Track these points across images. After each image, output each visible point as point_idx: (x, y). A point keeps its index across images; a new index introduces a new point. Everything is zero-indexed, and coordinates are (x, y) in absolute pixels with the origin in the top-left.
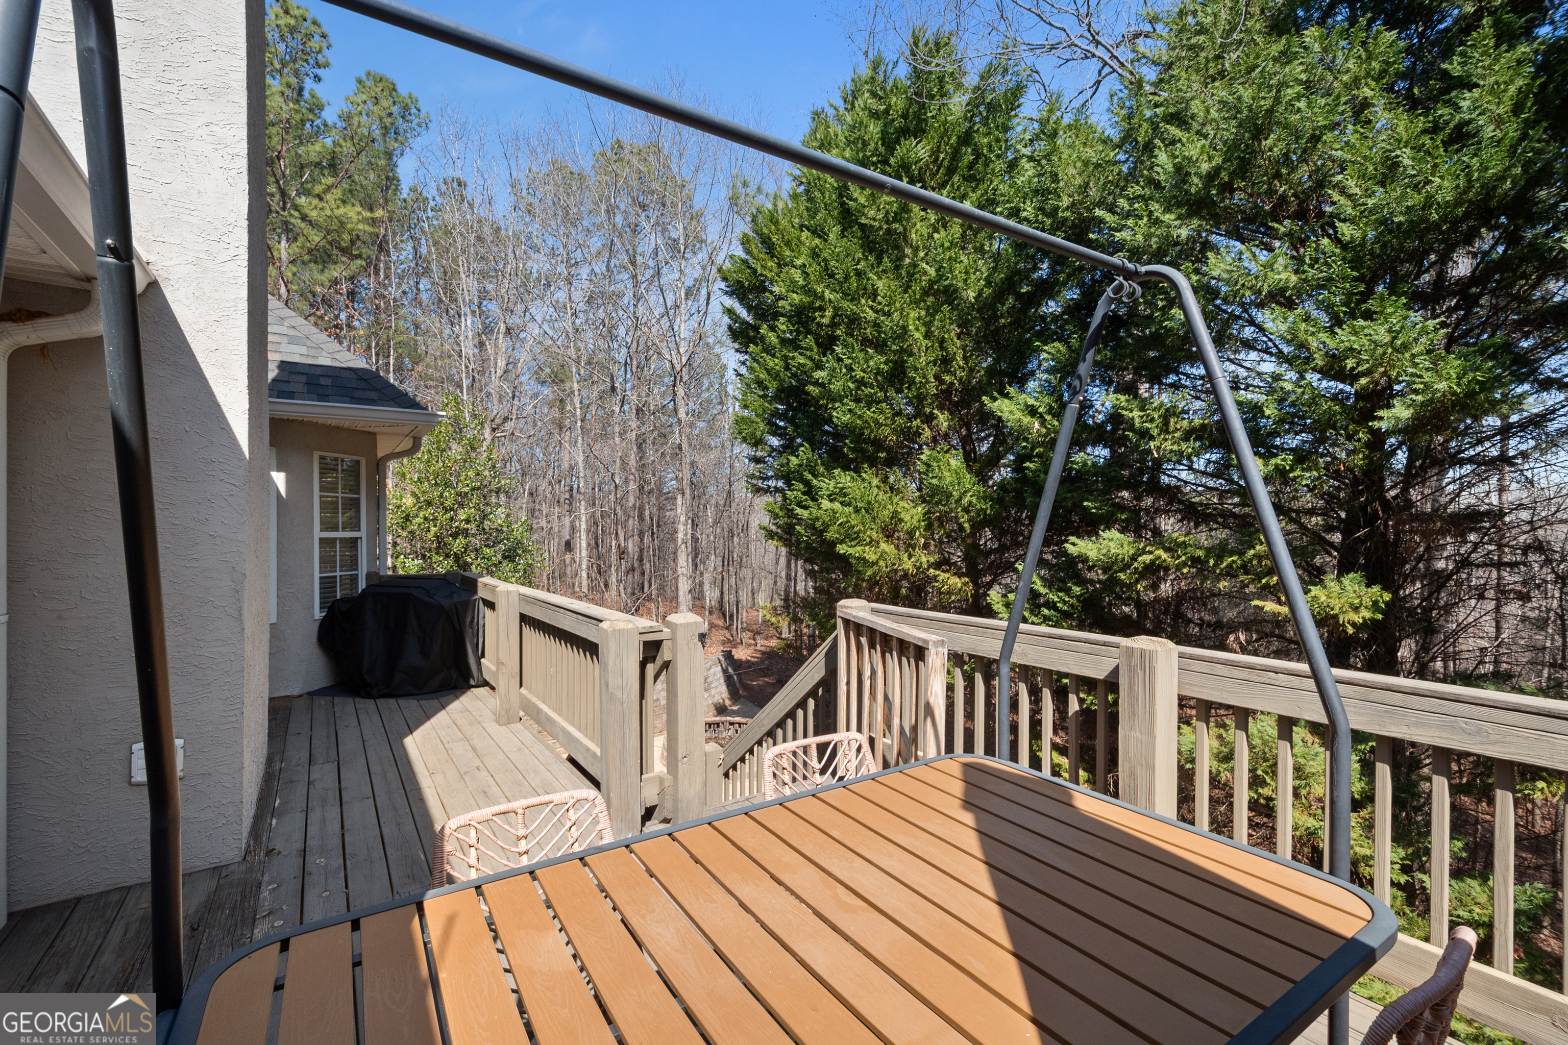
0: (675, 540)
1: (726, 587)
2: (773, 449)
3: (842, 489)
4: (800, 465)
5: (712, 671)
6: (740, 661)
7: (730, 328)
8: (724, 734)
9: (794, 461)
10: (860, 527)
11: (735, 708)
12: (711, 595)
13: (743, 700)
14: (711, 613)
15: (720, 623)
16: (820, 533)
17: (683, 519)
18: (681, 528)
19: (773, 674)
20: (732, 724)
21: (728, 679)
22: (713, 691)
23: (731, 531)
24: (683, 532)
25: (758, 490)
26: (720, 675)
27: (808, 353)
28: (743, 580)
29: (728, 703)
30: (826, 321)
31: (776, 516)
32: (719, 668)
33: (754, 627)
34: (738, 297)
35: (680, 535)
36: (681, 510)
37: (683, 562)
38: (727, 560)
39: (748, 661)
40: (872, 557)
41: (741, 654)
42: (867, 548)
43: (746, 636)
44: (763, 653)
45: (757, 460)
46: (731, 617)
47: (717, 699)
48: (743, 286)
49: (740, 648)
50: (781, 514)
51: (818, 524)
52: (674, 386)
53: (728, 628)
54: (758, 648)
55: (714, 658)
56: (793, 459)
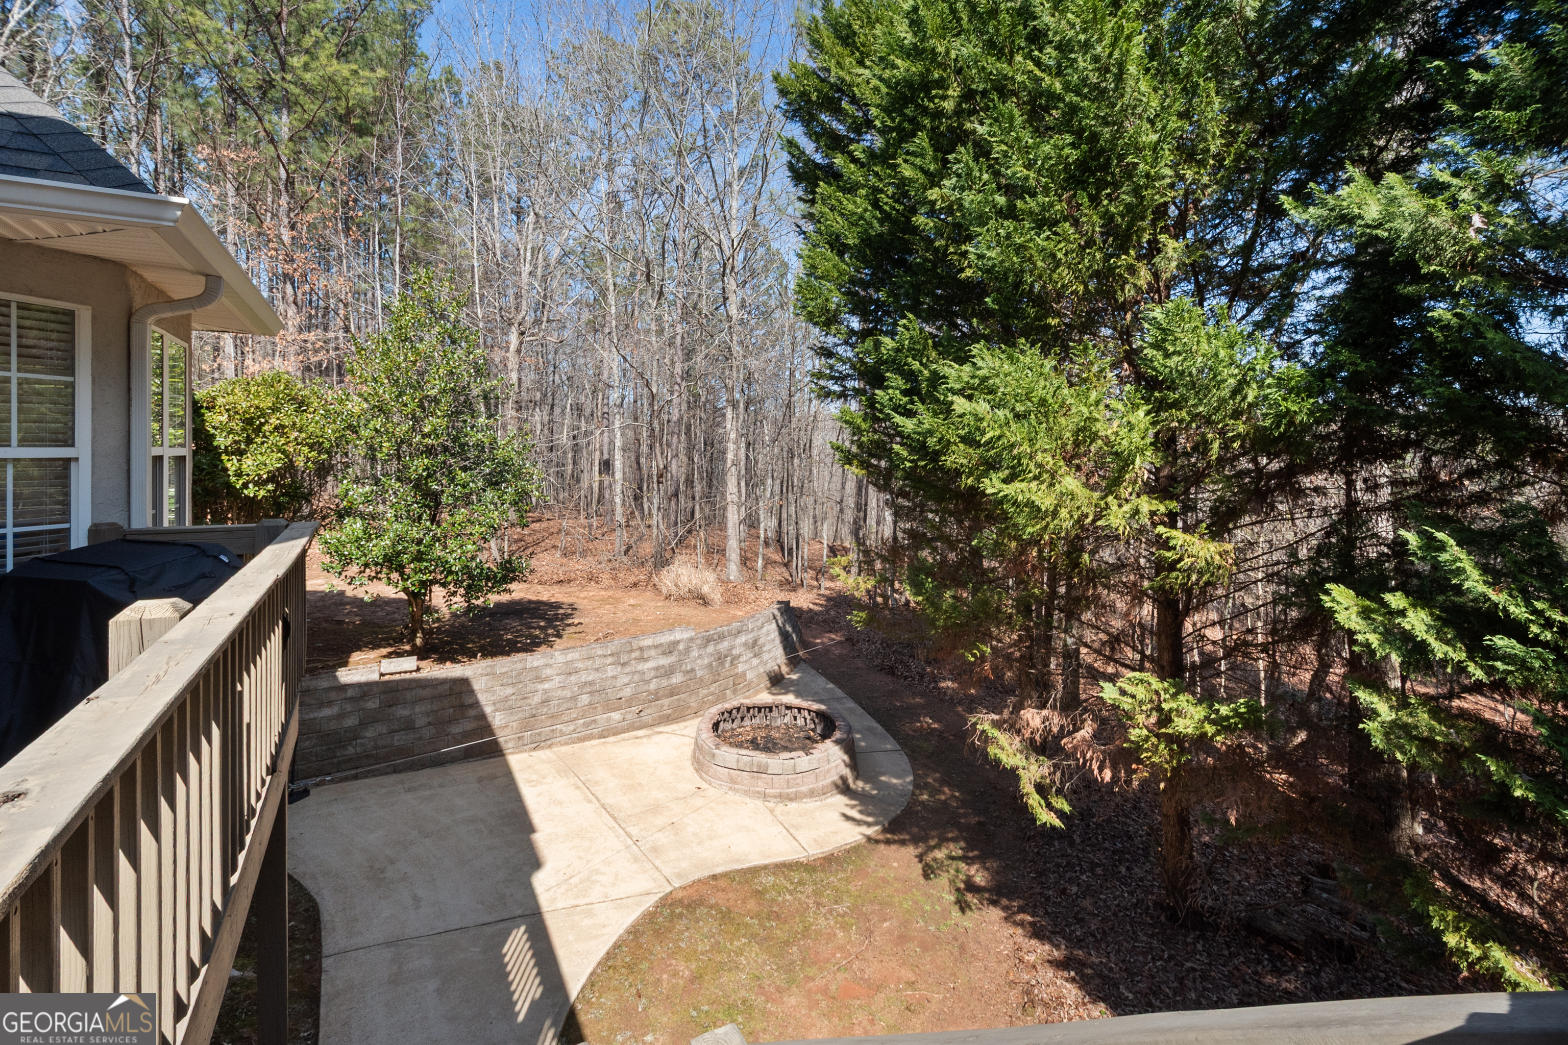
0: (724, 460)
1: (784, 516)
2: (852, 332)
3: (984, 379)
4: (898, 350)
5: (764, 630)
6: (800, 609)
7: (791, 166)
8: (779, 722)
9: (888, 343)
10: (1026, 448)
11: (794, 677)
12: (767, 525)
13: (803, 665)
14: (767, 544)
15: (777, 557)
16: (935, 456)
17: (733, 436)
18: (731, 446)
19: (841, 629)
20: (789, 708)
21: (784, 636)
22: (765, 656)
23: (791, 451)
24: (734, 452)
25: (826, 394)
26: (775, 635)
27: (918, 161)
28: (804, 509)
29: (785, 669)
30: (949, 105)
31: (857, 430)
32: (774, 625)
33: (817, 563)
34: (802, 120)
35: (730, 456)
36: (731, 426)
37: (733, 488)
38: (786, 485)
39: (811, 610)
40: (1046, 502)
41: (802, 600)
42: (1034, 485)
43: (808, 576)
44: (829, 599)
45: (825, 352)
46: (790, 550)
47: (772, 666)
48: (809, 101)
49: (801, 591)
50: (864, 426)
51: (931, 441)
52: (723, 275)
53: (786, 565)
54: (822, 591)
55: (768, 613)
56: (887, 340)
